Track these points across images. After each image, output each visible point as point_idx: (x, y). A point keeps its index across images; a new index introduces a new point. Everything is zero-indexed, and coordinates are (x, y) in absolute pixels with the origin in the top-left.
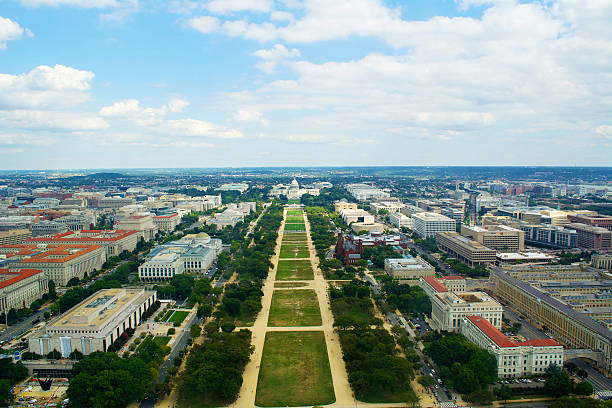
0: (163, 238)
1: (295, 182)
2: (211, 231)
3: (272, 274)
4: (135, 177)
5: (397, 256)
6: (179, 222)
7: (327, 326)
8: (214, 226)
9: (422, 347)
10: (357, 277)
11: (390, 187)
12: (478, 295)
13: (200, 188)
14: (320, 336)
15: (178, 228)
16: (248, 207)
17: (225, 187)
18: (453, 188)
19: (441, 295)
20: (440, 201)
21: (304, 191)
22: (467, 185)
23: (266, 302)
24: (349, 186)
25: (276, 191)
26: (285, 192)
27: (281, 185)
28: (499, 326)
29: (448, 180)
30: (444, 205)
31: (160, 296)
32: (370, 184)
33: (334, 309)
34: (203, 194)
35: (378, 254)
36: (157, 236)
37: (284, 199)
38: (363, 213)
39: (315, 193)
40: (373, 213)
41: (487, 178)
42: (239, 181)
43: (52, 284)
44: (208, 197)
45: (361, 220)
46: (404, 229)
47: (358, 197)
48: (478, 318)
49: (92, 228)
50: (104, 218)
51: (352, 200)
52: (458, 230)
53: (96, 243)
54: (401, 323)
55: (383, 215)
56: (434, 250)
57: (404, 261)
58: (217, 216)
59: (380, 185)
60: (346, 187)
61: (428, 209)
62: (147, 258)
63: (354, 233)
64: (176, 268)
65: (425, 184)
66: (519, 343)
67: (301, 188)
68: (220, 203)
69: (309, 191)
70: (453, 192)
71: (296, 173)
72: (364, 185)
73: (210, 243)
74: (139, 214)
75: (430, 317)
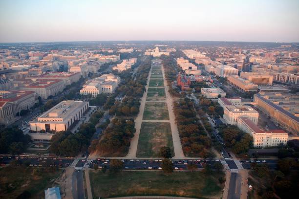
0: (91, 76)
1: (157, 48)
2: (115, 73)
3: (145, 94)
4: (78, 45)
5: (206, 86)
6: (99, 68)
7: (172, 120)
8: (117, 71)
9: (218, 132)
10: (187, 97)
11: (205, 52)
12: (246, 107)
13: (110, 51)
14: (168, 125)
15: (99, 71)
16: (133, 61)
17: (122, 51)
18: (238, 53)
19: (228, 106)
20: (231, 59)
21: (162, 53)
22: (245, 51)
23: (142, 108)
24: (184, 52)
25: (147, 53)
26: (152, 53)
27: (150, 50)
28: (256, 123)
29: (236, 49)
30: (232, 62)
31: (91, 104)
32: (195, 50)
33: (176, 112)
34: (111, 54)
35: (197, 86)
36: (89, 75)
37: (152, 57)
38: (191, 65)
39: (167, 54)
40: (196, 65)
41: (256, 48)
42: (129, 48)
43: (40, 98)
44: (113, 56)
45: (190, 68)
46: (212, 74)
47: (189, 57)
48: (246, 118)
49: (58, 71)
50: (63, 66)
51: (186, 58)
52: (239, 74)
53: (60, 78)
54: (208, 120)
55: (201, 66)
56: (227, 84)
57: (211, 89)
58: (118, 65)
59: (201, 51)
60: (183, 51)
61: (225, 64)
62: (84, 86)
63: (187, 75)
64: (98, 91)
65: (223, 50)
66: (265, 131)
67: (160, 51)
68: (119, 59)
69: (165, 53)
70: (238, 55)
71: (158, 44)
72: (192, 50)
73: (115, 78)
74: (80, 64)
75: (222, 117)
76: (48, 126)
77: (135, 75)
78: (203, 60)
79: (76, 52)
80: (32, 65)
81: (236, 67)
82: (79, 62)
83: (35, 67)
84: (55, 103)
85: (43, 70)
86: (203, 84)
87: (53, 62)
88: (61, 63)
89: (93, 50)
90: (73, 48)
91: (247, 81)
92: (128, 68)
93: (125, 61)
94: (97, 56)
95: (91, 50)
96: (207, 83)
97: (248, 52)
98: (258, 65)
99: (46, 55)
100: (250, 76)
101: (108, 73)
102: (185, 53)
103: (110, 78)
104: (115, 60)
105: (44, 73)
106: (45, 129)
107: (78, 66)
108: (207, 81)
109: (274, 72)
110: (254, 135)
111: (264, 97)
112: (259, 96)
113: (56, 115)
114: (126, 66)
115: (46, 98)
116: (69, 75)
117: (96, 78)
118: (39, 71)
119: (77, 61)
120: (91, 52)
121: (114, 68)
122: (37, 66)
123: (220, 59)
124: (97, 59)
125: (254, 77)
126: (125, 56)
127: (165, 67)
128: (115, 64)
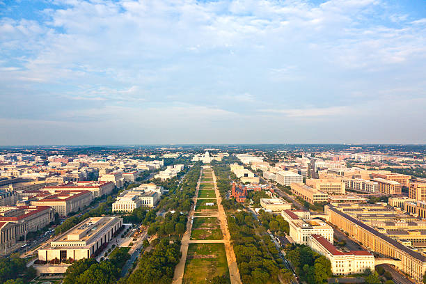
0: (127, 185)
1: (207, 153)
2: (158, 182)
3: (194, 208)
4: (113, 149)
5: (267, 197)
6: (138, 176)
7: (226, 240)
8: (159, 179)
9: (285, 255)
10: (244, 210)
11: (263, 156)
12: (317, 221)
13: (151, 157)
14: (222, 246)
15: (137, 180)
16: (179, 168)
17: (166, 156)
18: (301, 157)
19: (295, 221)
20: (293, 164)
21: (212, 158)
22: (309, 155)
24: (239, 156)
25: (196, 158)
26: (201, 159)
27: (199, 155)
28: (332, 242)
29: (298, 152)
30: (295, 167)
31: (125, 221)
32: (251, 155)
33: (231, 230)
34: (153, 160)
35: (255, 196)
36: (125, 185)
37: (201, 163)
38: (247, 171)
39: (219, 159)
40: (253, 171)
41: (321, 151)
42: (174, 152)
43: (57, 215)
44: (155, 161)
45: (246, 175)
46: (272, 181)
47: (244, 162)
48: (318, 236)
49: (84, 180)
50: (92, 173)
51: (241, 164)
52: (304, 182)
53: (86, 189)
54: (271, 239)
55: (259, 173)
56: (291, 194)
57: (272, 200)
58: (160, 172)
59: (257, 155)
60: (237, 155)
61: (286, 169)
62: (118, 199)
63: (243, 184)
64: (135, 204)
65: (284, 154)
66: (345, 253)
67: (210, 156)
68: (163, 164)
69: (216, 159)
70: (300, 159)
71: (208, 148)
72: (247, 154)
73: (156, 189)
74: (115, 171)
75: (288, 235)
76: (63, 254)
77: (181, 185)
78: (262, 166)
79: (109, 157)
80: (51, 172)
81: (299, 173)
82: (113, 169)
83: (54, 175)
84: (77, 222)
85: (65, 179)
86: (262, 194)
87: (79, 169)
88: (91, 170)
89: (131, 154)
90: (107, 153)
91: (314, 190)
92: (173, 176)
93: (169, 167)
94: (135, 162)
95: (128, 155)
96: (267, 193)
97: (312, 156)
98: (326, 171)
99: (72, 160)
100: (318, 184)
101: (148, 182)
102: (239, 158)
103: (151, 188)
104: (157, 167)
105: (67, 182)
106: (59, 258)
107: (112, 174)
108: (267, 191)
109: (345, 179)
110: (330, 258)
111: (338, 209)
112: (331, 208)
113: (77, 237)
114: (171, 174)
115: (65, 214)
116: (99, 185)
117: (134, 189)
118: (60, 180)
119: (111, 168)
120: (128, 157)
121: (156, 177)
122: (58, 174)
123: (280, 165)
124: (135, 166)
125: (323, 184)
126: (169, 162)
127: (216, 175)
128: (157, 171)
